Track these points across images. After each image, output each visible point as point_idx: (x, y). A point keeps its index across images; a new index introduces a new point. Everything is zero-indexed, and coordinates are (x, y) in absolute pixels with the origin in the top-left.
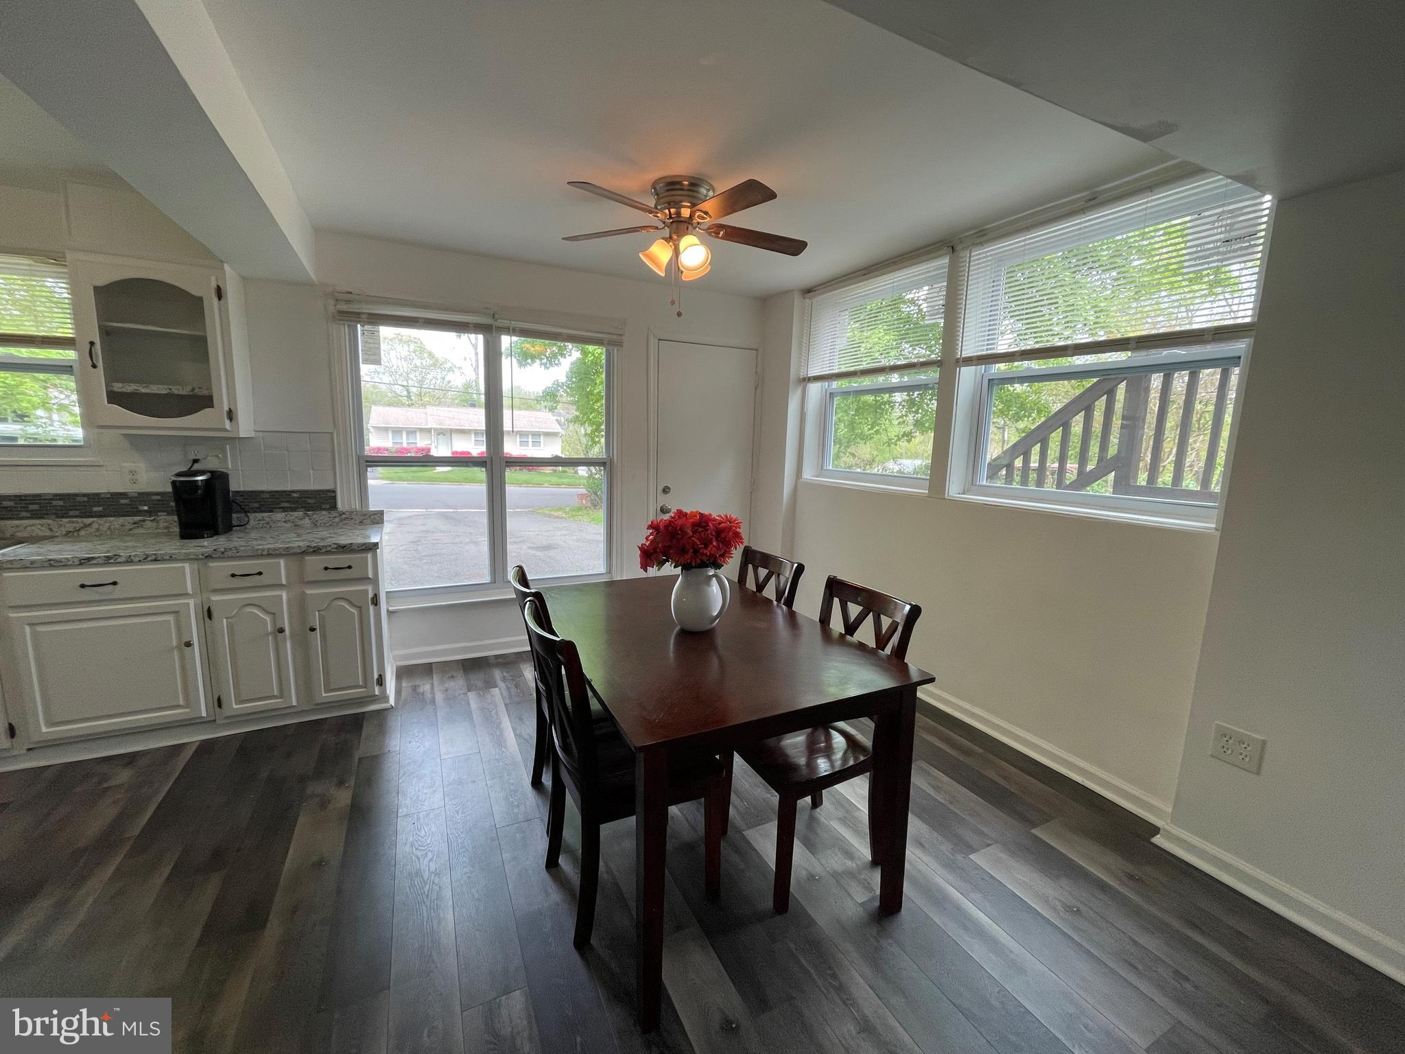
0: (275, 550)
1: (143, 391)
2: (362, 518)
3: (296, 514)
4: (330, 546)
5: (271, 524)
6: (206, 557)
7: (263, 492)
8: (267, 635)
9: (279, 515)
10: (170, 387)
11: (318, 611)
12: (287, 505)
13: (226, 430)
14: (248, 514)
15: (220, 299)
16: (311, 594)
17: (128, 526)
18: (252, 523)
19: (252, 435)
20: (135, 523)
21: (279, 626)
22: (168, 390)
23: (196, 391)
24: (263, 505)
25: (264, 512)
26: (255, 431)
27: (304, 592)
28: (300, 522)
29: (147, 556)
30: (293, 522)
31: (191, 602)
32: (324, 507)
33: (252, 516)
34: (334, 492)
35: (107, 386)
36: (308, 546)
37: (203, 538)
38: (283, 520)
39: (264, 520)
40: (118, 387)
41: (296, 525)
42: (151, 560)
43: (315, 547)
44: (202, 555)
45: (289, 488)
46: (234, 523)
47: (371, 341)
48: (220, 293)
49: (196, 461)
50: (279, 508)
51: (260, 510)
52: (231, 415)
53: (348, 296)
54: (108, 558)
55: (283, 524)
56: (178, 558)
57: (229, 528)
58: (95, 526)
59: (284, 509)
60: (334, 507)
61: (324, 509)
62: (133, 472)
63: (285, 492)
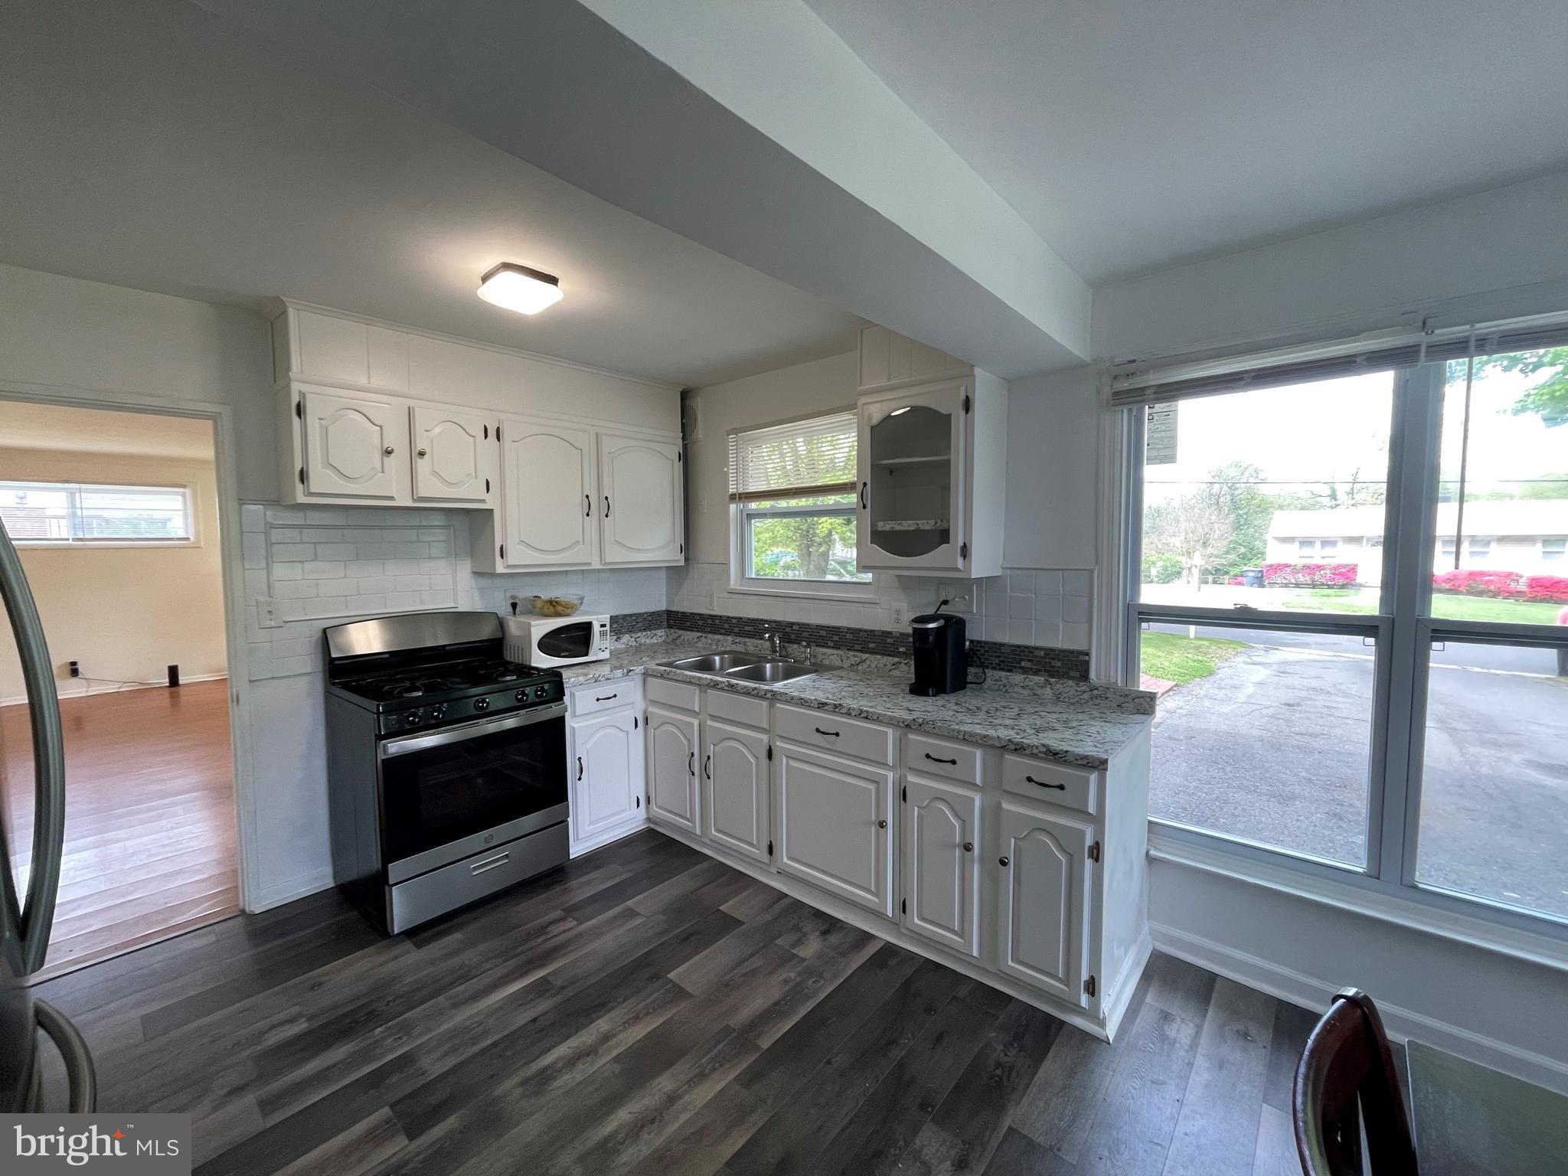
0: (971, 735)
1: (898, 528)
2: (1122, 699)
3: (1037, 678)
4: (1037, 747)
5: (1007, 688)
6: (906, 726)
7: (1003, 645)
8: (954, 846)
9: (1017, 678)
10: (918, 522)
11: (1015, 838)
12: (1029, 665)
13: (957, 570)
14: (986, 671)
15: (967, 413)
16: (1007, 810)
17: (889, 667)
18: (988, 682)
19: (999, 573)
20: (894, 665)
21: (968, 840)
22: (916, 526)
23: (938, 525)
24: (1003, 661)
25: (1003, 670)
26: (1002, 568)
27: (1000, 804)
28: (1039, 692)
29: (861, 712)
30: (1032, 689)
31: (890, 775)
32: (1072, 673)
33: (989, 672)
34: (1087, 654)
35: (873, 525)
36: (1009, 740)
37: (927, 695)
38: (1022, 684)
39: (1001, 681)
40: (882, 526)
41: (1034, 694)
42: (864, 717)
43: (1017, 744)
44: (903, 722)
45: (1032, 643)
46: (969, 678)
47: (1163, 428)
48: (967, 405)
49: (945, 602)
50: (1020, 668)
51: (1001, 666)
52: (965, 551)
53: (1132, 367)
54: (836, 706)
55: (1021, 691)
56: (884, 721)
57: (960, 685)
58: (868, 662)
59: (1025, 671)
60: (1085, 676)
61: (1072, 678)
62: (898, 612)
63: (1027, 647)
